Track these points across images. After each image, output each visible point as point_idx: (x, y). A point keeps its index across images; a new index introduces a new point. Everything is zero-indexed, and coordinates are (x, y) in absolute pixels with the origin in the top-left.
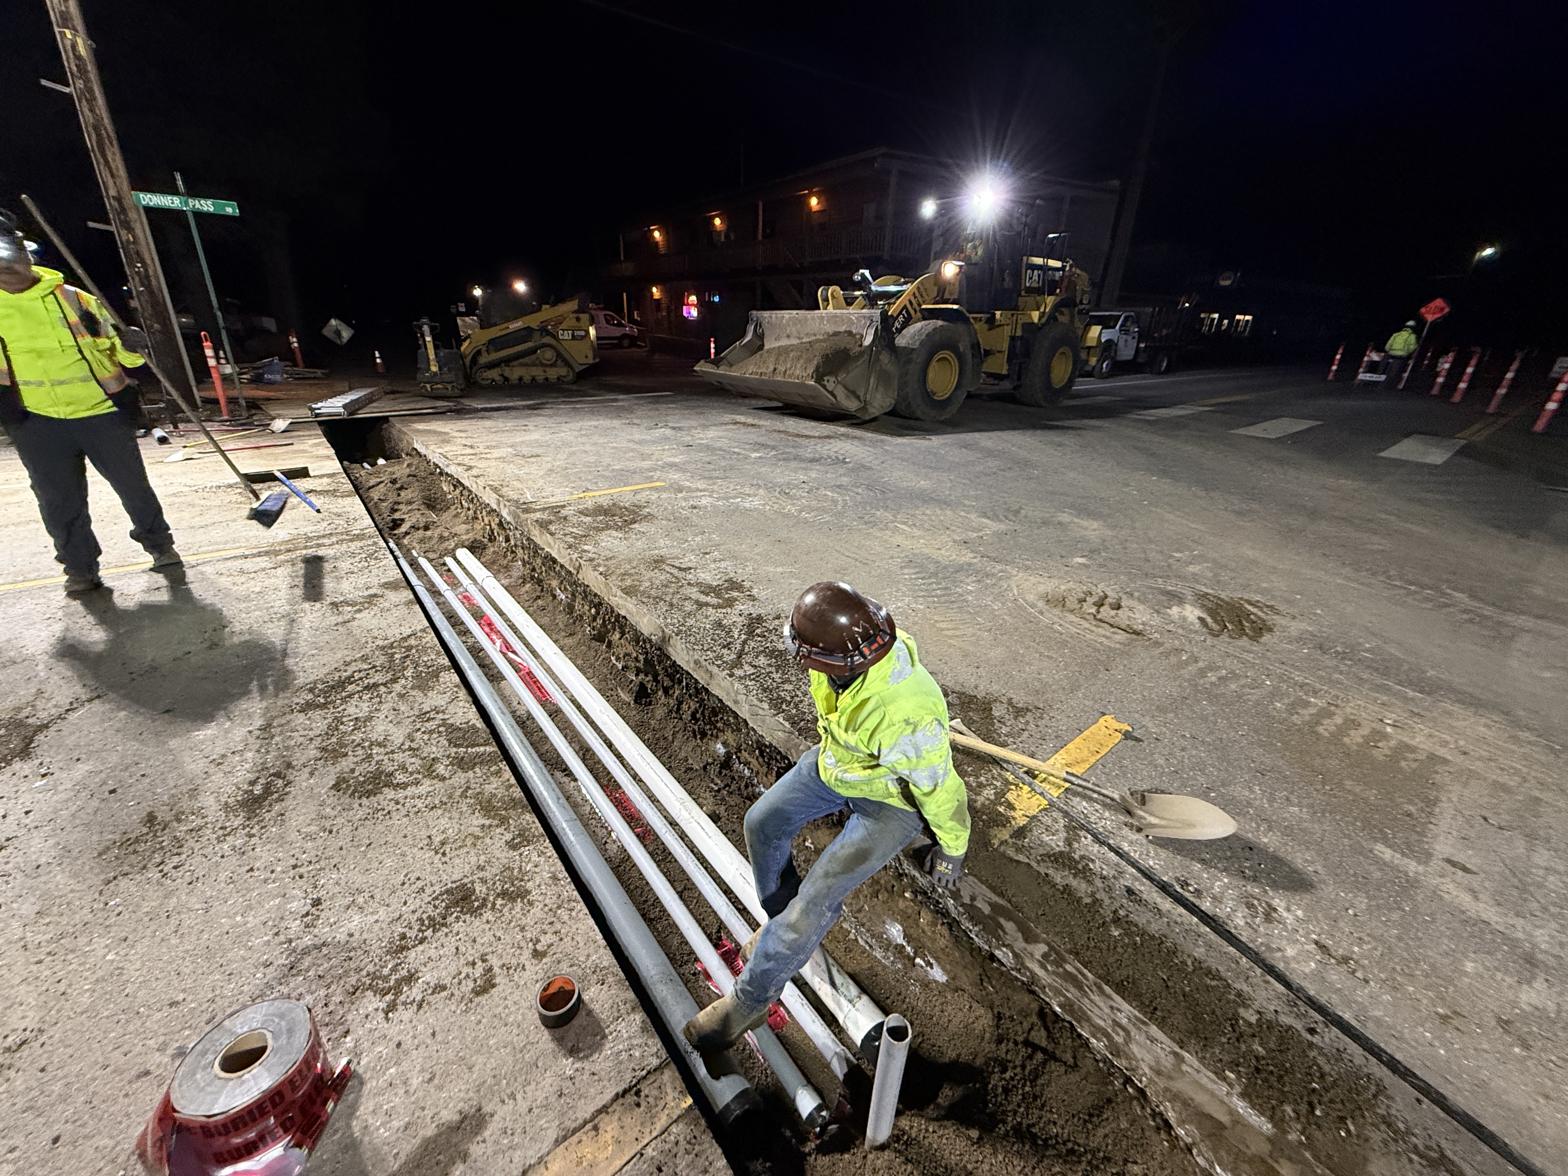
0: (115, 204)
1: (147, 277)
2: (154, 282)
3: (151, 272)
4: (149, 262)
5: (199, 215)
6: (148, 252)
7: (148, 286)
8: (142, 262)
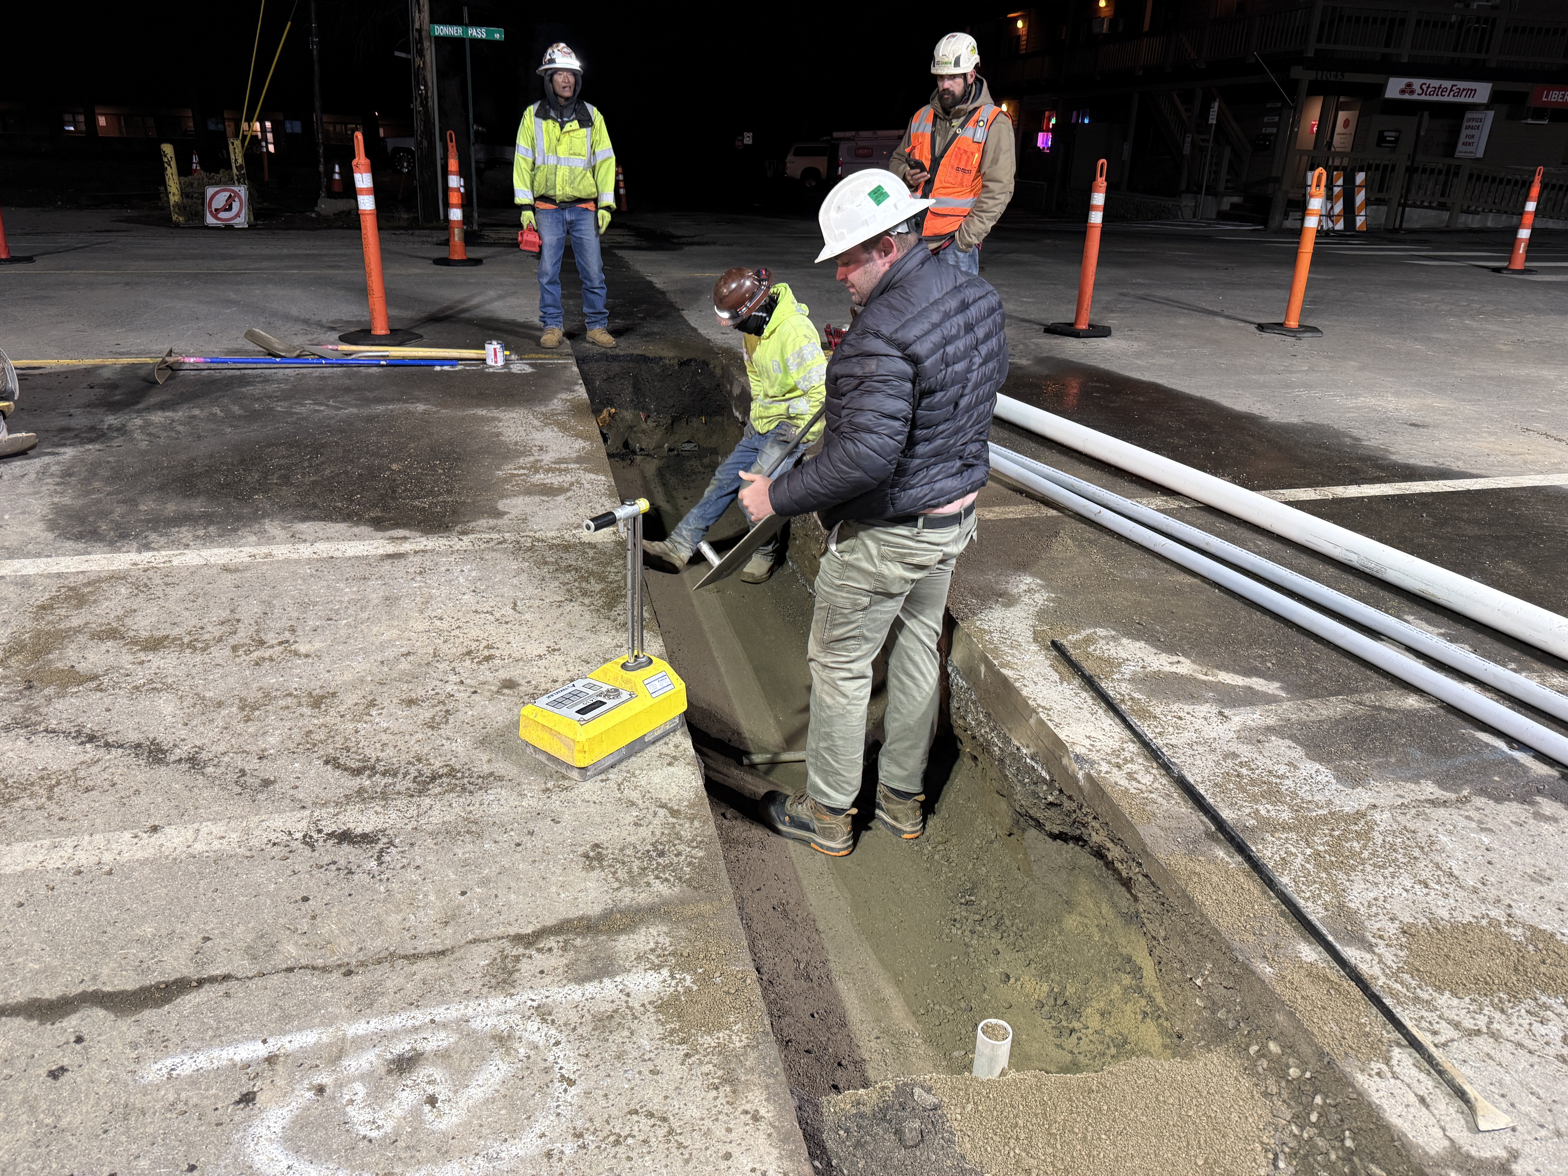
0: (416, 35)
1: (427, 97)
2: (430, 104)
3: (430, 94)
4: (430, 84)
5: (475, 41)
6: (431, 75)
7: (425, 106)
8: (426, 86)
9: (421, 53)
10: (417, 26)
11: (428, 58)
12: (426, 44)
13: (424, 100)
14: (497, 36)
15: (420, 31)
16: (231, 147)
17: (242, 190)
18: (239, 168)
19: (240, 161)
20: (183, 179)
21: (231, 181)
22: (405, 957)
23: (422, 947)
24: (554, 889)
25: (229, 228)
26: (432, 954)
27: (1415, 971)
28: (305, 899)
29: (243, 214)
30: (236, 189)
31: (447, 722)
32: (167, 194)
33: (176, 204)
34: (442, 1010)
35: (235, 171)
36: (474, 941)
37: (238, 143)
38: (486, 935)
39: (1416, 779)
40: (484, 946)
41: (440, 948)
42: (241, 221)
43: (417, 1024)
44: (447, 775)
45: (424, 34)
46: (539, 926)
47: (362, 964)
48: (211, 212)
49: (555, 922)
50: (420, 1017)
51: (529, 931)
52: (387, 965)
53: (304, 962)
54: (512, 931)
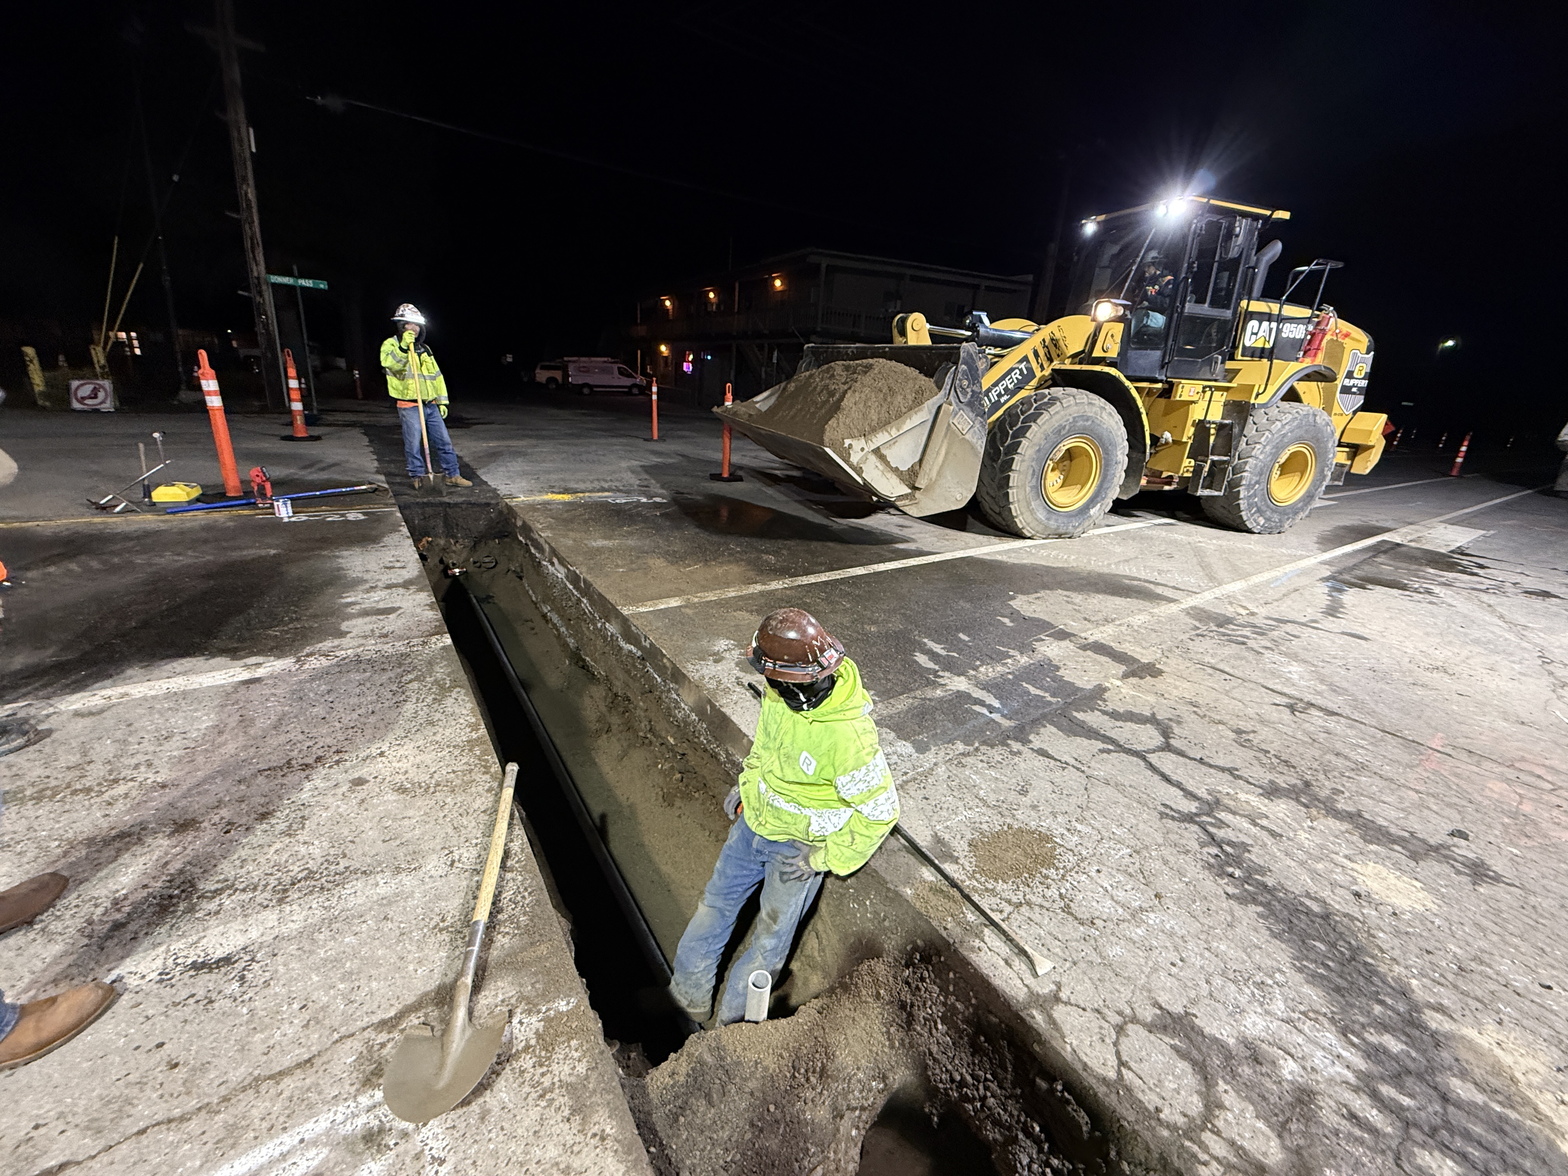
0: (255, 281)
1: (268, 323)
2: (271, 328)
3: (270, 321)
4: (270, 315)
6: (271, 310)
7: (267, 330)
8: (266, 315)
9: (260, 293)
10: (256, 274)
11: (266, 297)
12: (264, 287)
13: (266, 325)
14: (322, 286)
15: (258, 278)
16: (93, 352)
17: (107, 384)
18: (103, 367)
19: (103, 362)
20: (47, 374)
21: (96, 377)
22: (270, 1077)
23: (287, 1061)
24: (411, 967)
25: (97, 411)
26: (299, 1066)
27: (982, 871)
28: (160, 1045)
29: (108, 401)
30: (101, 382)
31: (303, 828)
32: (31, 384)
33: (41, 393)
34: (310, 1125)
35: (98, 369)
36: (341, 1038)
37: (99, 349)
38: (352, 1030)
39: (951, 742)
40: (349, 1043)
41: (306, 1056)
42: (108, 406)
43: (285, 1149)
44: (305, 879)
45: (262, 281)
46: (400, 1007)
47: (225, 1099)
48: (77, 399)
49: (415, 999)
50: (289, 1140)
51: (392, 1013)
52: (251, 1092)
53: (158, 1117)
54: (375, 1019)
